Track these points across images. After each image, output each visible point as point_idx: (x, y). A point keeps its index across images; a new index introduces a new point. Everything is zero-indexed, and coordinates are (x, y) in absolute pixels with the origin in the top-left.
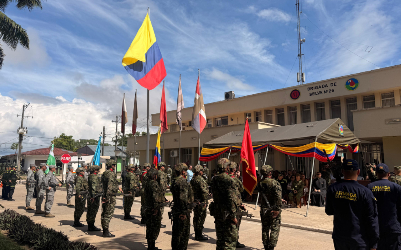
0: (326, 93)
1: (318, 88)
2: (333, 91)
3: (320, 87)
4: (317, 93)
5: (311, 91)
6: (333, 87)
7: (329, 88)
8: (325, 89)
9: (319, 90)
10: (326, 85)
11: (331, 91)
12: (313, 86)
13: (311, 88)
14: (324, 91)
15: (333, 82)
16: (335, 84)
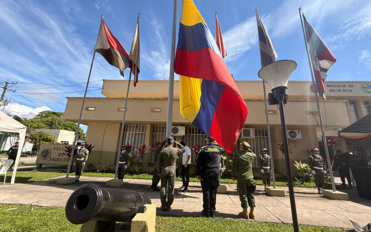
0: (345, 91)
1: (337, 86)
2: (351, 91)
3: (338, 86)
4: (336, 91)
5: (331, 88)
6: (351, 88)
7: (347, 88)
8: (344, 88)
9: (338, 88)
10: (344, 85)
11: (350, 91)
12: (332, 84)
13: (331, 86)
14: (343, 90)
15: (351, 84)
16: (352, 86)
